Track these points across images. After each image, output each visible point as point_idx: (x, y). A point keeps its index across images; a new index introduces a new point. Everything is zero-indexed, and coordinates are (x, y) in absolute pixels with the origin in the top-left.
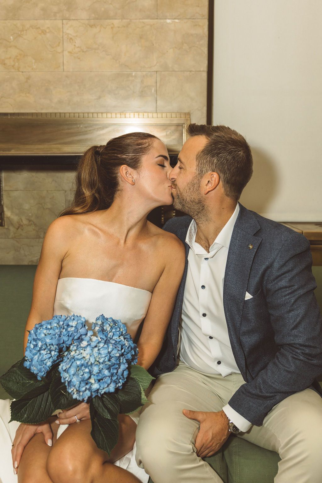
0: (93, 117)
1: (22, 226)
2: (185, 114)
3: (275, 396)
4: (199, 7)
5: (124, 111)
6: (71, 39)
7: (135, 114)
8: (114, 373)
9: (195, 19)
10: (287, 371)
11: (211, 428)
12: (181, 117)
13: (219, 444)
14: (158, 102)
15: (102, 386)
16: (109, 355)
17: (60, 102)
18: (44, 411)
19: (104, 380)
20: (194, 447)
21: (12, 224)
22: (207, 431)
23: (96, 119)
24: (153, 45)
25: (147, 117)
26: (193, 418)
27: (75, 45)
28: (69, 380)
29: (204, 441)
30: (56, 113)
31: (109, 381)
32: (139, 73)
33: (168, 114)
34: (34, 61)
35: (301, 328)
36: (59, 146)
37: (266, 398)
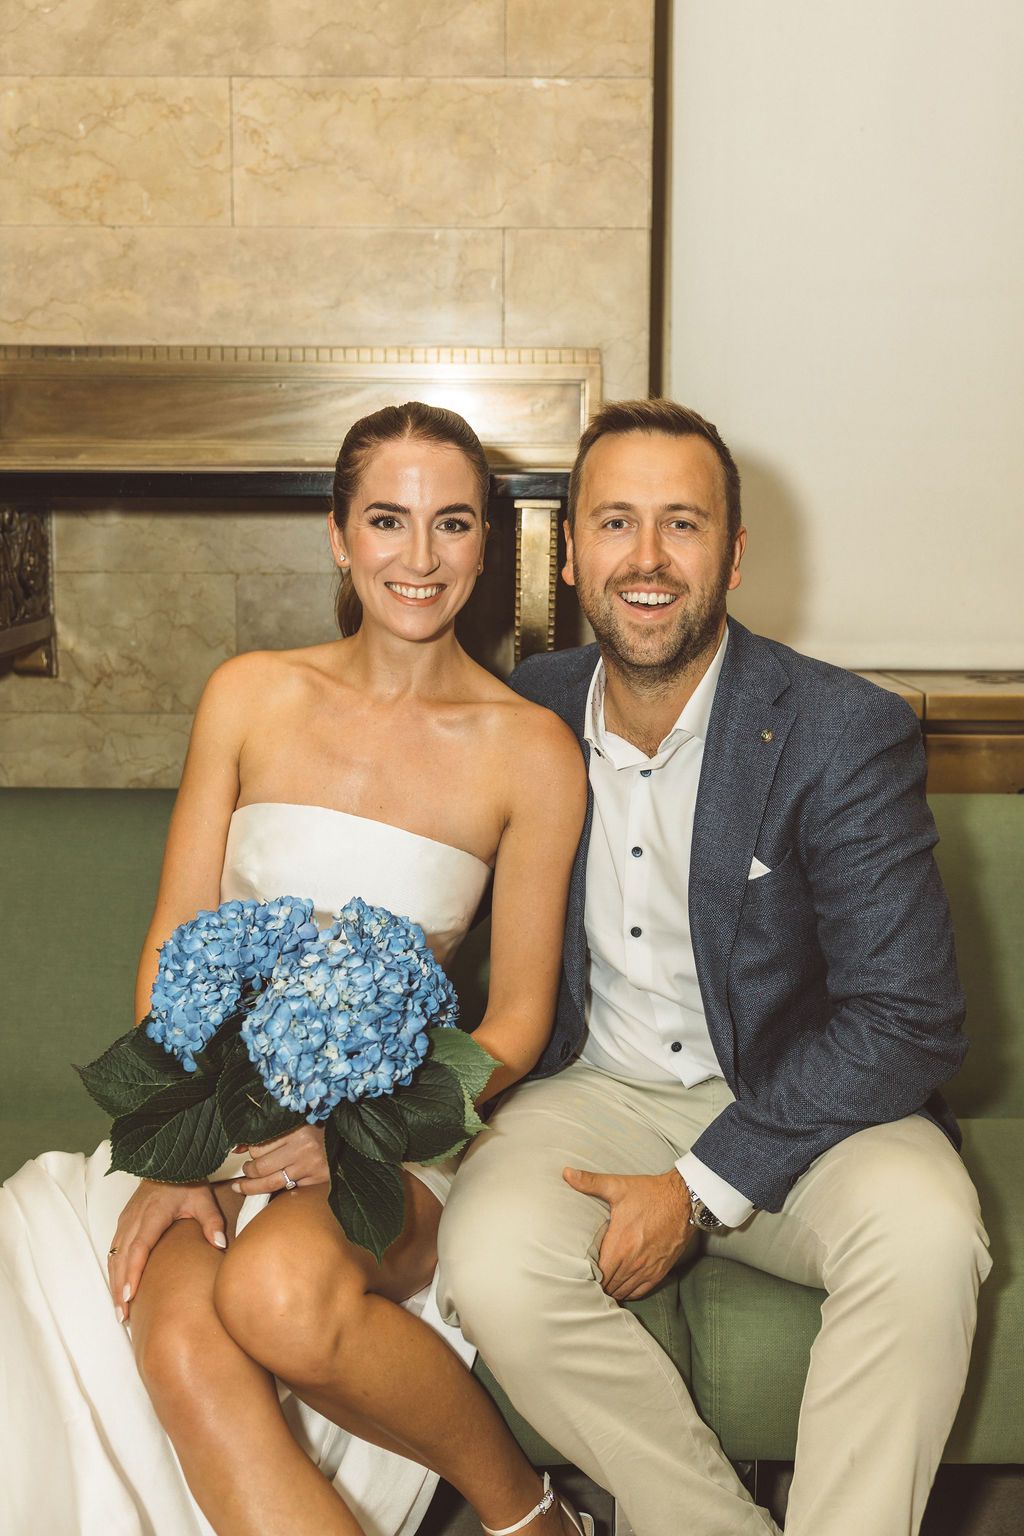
0: (318, 360)
1: (109, 676)
2: (587, 352)
3: (820, 1130)
4: (625, 42)
5: (409, 343)
6: (255, 132)
7: (443, 351)
8: (390, 1034)
9: (616, 77)
10: (855, 1065)
11: (640, 1215)
12: (574, 362)
13: (663, 1261)
14: (507, 316)
15: (358, 1069)
16: (375, 987)
17: (223, 315)
18: (201, 1154)
19: (362, 1054)
20: (595, 1267)
21: (80, 671)
22: (629, 1227)
23: (328, 365)
24: (494, 151)
25: (476, 360)
26: (591, 1190)
27: (265, 151)
28: (269, 1054)
29: (622, 1253)
30: (209, 349)
31: (377, 1056)
32: (453, 234)
33: (537, 352)
34: (145, 195)
35: (896, 952)
36: (219, 444)
37: (794, 1135)
